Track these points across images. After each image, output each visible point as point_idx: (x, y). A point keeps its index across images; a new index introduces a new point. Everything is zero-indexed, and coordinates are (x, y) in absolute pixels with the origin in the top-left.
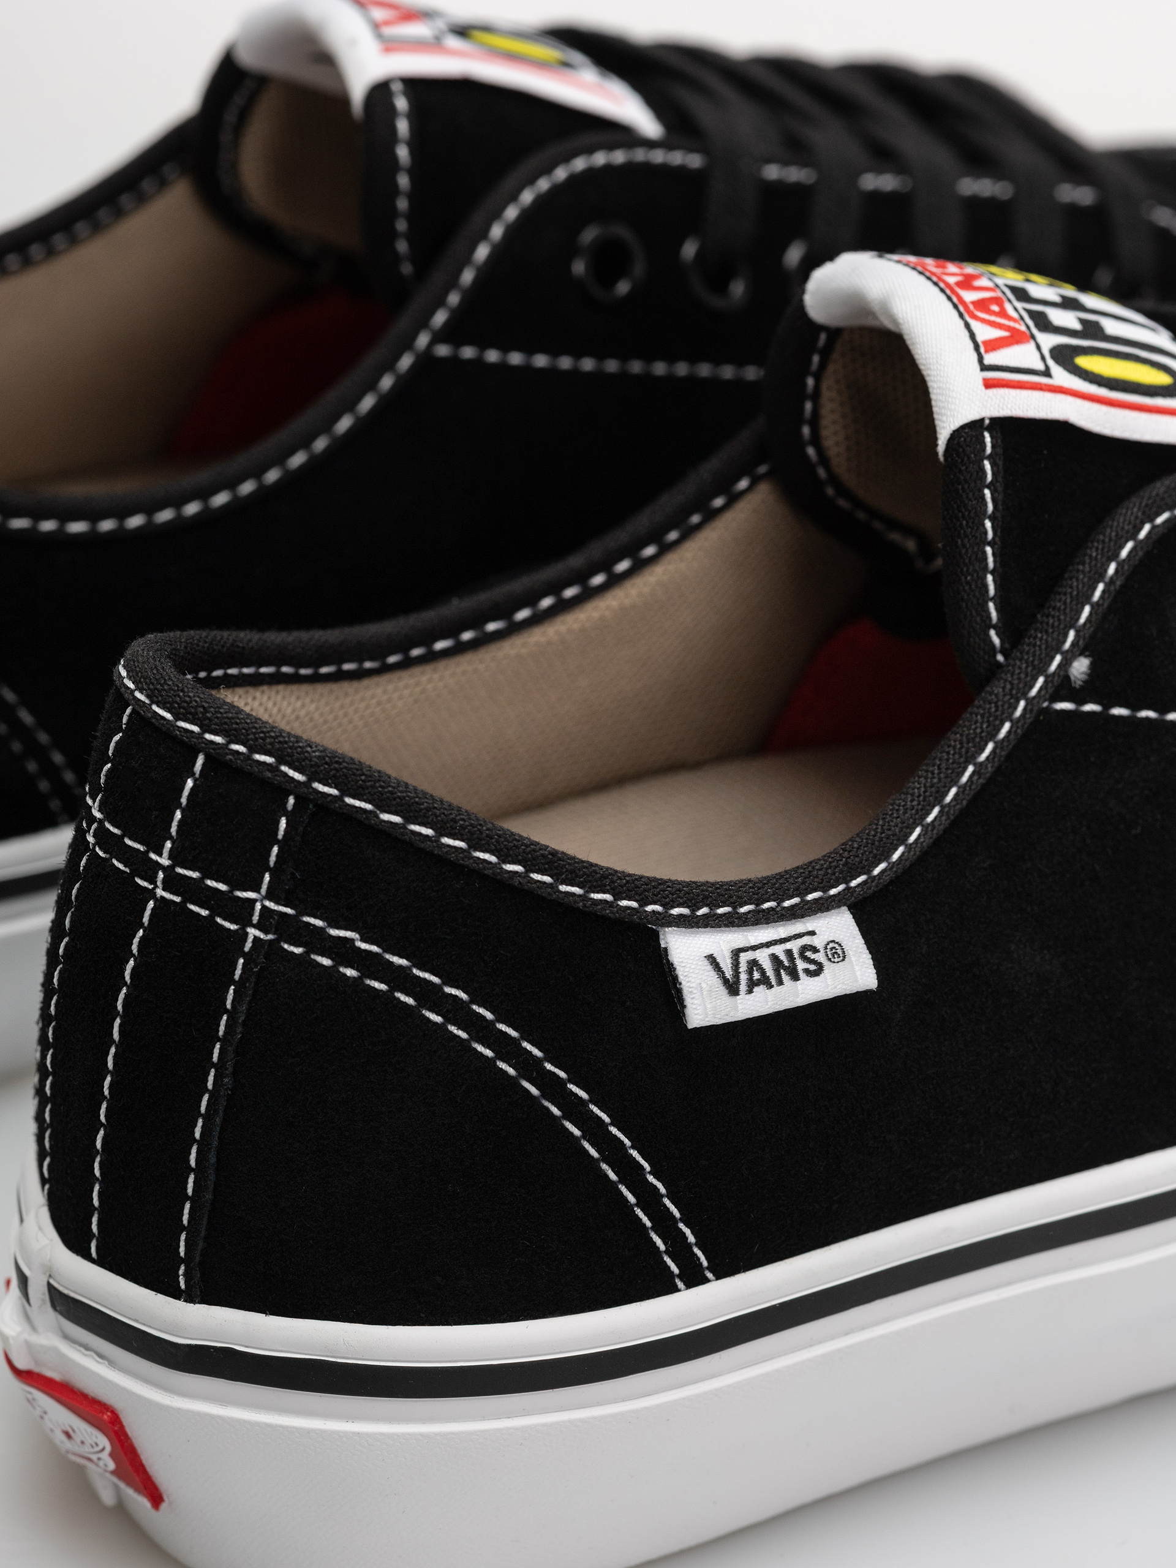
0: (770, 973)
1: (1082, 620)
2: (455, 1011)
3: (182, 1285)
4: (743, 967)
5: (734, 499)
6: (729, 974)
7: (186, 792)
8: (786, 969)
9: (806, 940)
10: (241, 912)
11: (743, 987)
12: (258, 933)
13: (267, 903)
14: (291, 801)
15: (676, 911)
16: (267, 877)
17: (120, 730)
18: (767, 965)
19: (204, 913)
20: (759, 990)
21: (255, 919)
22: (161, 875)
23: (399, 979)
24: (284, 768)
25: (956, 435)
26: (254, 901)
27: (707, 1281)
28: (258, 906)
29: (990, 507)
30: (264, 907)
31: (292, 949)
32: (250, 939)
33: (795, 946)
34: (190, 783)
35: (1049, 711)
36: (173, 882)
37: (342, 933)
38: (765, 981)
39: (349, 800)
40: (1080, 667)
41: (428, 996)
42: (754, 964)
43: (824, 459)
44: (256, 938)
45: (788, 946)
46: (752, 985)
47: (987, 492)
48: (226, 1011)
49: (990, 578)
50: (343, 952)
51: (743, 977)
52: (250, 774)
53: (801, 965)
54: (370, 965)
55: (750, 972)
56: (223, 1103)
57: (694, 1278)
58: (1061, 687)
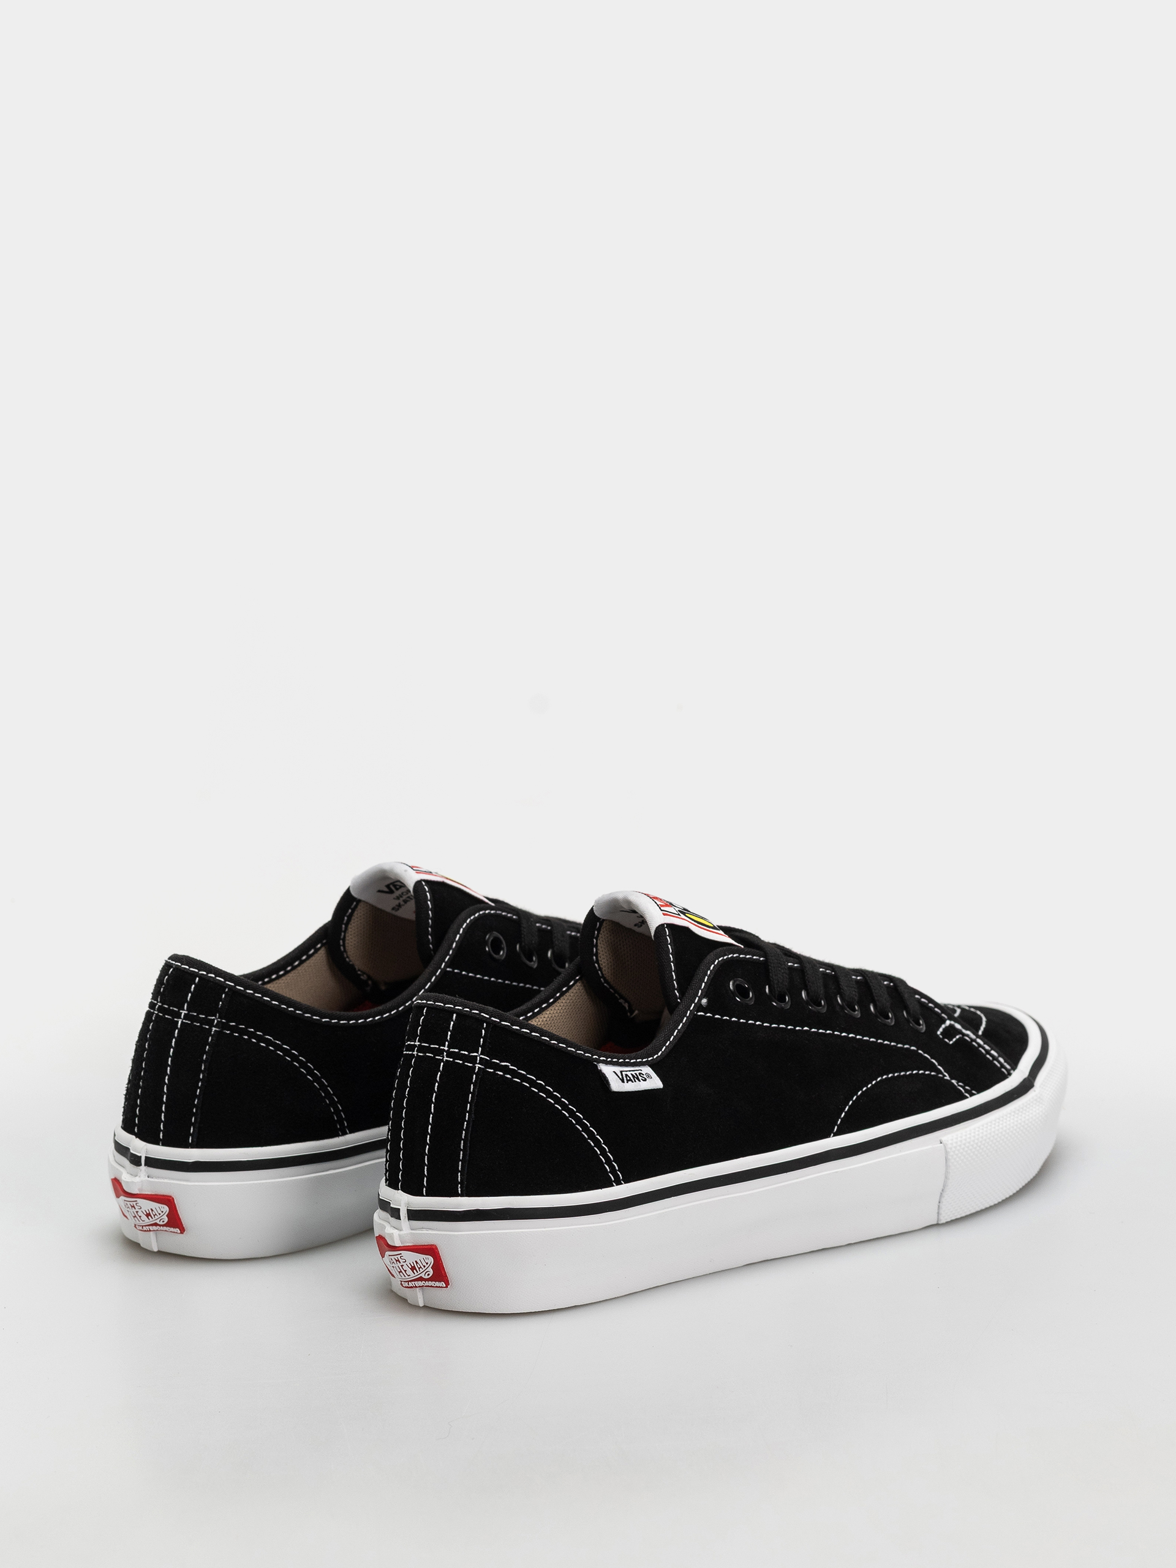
0: (632, 1078)
1: (703, 987)
2: (541, 1088)
3: (460, 1192)
4: (624, 1076)
5: (570, 988)
6: (621, 1077)
7: (451, 1026)
8: (636, 1078)
9: (640, 1071)
10: (473, 1060)
11: (625, 1081)
12: (479, 1066)
13: (481, 1056)
14: (485, 1024)
15: (602, 1058)
16: (480, 1049)
17: (423, 1015)
18: (631, 1076)
19: (461, 1062)
20: (630, 1082)
21: (478, 1062)
22: (445, 1053)
23: (524, 1078)
24: (482, 1014)
25: (657, 928)
26: (477, 1056)
27: (622, 1184)
28: (478, 1058)
29: (671, 951)
30: (480, 1058)
31: (490, 1070)
32: (477, 1068)
33: (637, 1072)
34: (452, 1023)
35: (696, 1014)
36: (449, 1054)
37: (505, 1064)
38: (631, 1080)
39: (503, 1023)
40: (704, 1001)
41: (533, 1083)
42: (626, 1075)
43: (600, 969)
44: (479, 1068)
45: (635, 1072)
46: (628, 1081)
47: (669, 946)
48: (471, 1093)
49: (673, 973)
50: (506, 1070)
51: (625, 1078)
52: (471, 1017)
53: (640, 1078)
54: (514, 1074)
55: (626, 1077)
56: (471, 1124)
57: (618, 1183)
58: (699, 1007)
